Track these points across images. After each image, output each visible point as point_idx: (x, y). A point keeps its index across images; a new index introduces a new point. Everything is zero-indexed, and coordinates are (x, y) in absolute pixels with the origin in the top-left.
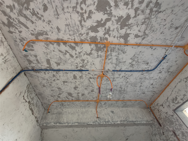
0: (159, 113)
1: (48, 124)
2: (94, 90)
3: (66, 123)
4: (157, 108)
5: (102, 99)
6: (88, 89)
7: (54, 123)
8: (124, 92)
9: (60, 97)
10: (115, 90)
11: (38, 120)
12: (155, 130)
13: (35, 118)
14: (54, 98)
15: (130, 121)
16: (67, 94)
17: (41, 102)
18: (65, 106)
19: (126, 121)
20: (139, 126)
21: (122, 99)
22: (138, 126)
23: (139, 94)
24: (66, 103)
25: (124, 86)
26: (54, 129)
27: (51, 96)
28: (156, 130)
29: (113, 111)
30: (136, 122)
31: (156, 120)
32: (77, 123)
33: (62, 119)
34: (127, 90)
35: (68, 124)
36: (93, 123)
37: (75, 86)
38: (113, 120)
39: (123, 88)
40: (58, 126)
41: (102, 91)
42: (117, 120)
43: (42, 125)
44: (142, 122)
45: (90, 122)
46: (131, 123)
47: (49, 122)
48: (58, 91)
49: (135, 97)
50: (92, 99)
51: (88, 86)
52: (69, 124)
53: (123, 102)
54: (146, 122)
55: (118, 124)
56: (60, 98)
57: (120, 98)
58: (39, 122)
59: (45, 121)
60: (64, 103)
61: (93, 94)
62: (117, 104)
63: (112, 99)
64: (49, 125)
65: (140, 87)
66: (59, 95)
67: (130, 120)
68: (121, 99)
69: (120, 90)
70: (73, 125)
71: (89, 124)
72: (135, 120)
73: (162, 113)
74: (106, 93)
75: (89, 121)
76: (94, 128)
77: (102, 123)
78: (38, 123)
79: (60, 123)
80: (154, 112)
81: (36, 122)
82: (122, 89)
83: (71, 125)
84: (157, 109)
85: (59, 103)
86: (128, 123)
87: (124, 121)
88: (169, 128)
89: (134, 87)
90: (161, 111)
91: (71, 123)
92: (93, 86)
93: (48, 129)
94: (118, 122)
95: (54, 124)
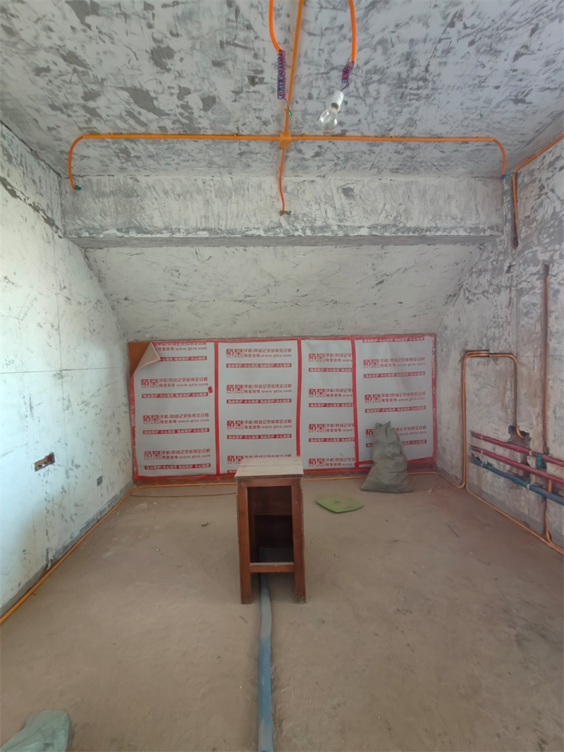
0: (539, 201)
1: (99, 233)
2: (262, 72)
3: (164, 231)
4: (544, 178)
5: (304, 131)
6: (231, 69)
7: (119, 230)
8: (418, 88)
9: (98, 110)
10: (376, 77)
11: (50, 216)
12: (488, 258)
13: (31, 209)
14: (69, 116)
15: (409, 229)
16: (125, 95)
17: (22, 141)
18: (139, 163)
19: (393, 229)
20: (437, 246)
21: (403, 132)
22: (435, 245)
23: (494, 103)
24: (138, 148)
25: (429, 46)
26: (126, 250)
27: (53, 107)
28: (492, 260)
29: (351, 186)
30: (428, 234)
31: (508, 228)
32: (206, 232)
33: (143, 215)
34: (439, 75)
35: (173, 233)
36: (265, 231)
37: (155, 40)
38: (342, 224)
39: (422, 60)
40: (136, 239)
41: (304, 80)
42: (358, 224)
43: (74, 236)
44: (454, 233)
45: (254, 228)
46: (411, 234)
47: (96, 225)
48: (75, 78)
49: (465, 123)
50: (257, 129)
51: (228, 43)
52: (177, 235)
53: (401, 146)
54: (469, 231)
55: (361, 236)
56: (100, 117)
57: (391, 126)
58: (57, 223)
59: (79, 222)
60: (126, 144)
61: (258, 96)
62: (374, 156)
63: (355, 128)
64: (101, 236)
65: (518, 56)
66: (91, 104)
67: (408, 225)
68: (397, 131)
69: (404, 76)
70: (189, 236)
71: (252, 236)
72: (429, 226)
73: (546, 202)
74: (324, 93)
75: (251, 226)
76: (271, 248)
77: (300, 233)
78: (57, 228)
79: (140, 230)
80: (522, 194)
81: (47, 226)
82: (416, 71)
83: (182, 236)
84: (540, 180)
85: (105, 144)
86: (400, 234)
87: (385, 227)
88: (539, 253)
89: (484, 58)
90: (550, 194)
91: (182, 231)
92: (257, 44)
93: (106, 249)
94: (362, 229)
95: (119, 234)
